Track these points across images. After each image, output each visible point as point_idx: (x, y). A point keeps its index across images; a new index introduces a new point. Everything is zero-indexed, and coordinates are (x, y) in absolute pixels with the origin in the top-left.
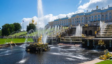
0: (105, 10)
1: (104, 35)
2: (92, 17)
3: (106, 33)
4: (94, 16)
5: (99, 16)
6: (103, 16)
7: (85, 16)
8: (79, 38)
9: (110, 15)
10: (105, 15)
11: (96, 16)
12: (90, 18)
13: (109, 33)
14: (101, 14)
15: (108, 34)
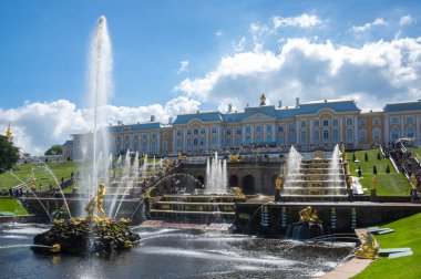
0: (287, 111)
1: (302, 192)
2: (248, 130)
3: (304, 185)
4: (252, 128)
5: (269, 128)
6: (281, 129)
7: (224, 124)
8: (218, 200)
9: (303, 129)
10: (286, 128)
11: (258, 129)
12: (239, 132)
13: (314, 185)
14: (277, 122)
15: (310, 188)
